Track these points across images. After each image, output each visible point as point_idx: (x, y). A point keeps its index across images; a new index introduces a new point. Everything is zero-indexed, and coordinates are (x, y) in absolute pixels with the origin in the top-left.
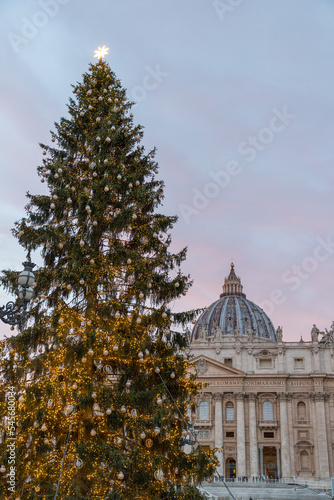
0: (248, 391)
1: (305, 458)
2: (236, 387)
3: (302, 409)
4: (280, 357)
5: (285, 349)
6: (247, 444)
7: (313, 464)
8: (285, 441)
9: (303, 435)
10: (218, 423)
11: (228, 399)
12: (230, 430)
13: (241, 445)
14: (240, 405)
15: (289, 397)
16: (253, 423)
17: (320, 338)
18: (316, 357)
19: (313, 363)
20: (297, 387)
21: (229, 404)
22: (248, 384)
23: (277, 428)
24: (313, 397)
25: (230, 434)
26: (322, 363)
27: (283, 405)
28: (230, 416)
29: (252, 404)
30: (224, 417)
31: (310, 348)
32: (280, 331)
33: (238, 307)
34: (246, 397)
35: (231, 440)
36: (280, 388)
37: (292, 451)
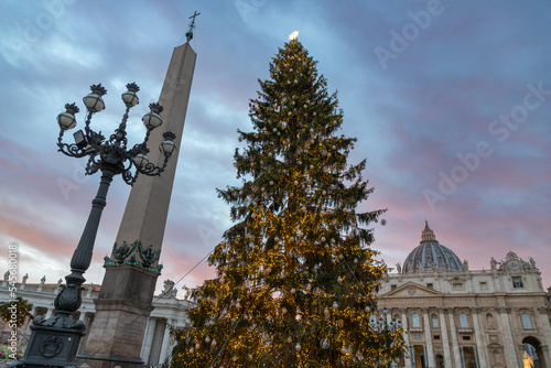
0: (447, 306)
1: (497, 355)
2: (438, 303)
3: (490, 319)
4: (468, 282)
5: (472, 276)
6: (450, 344)
7: (504, 360)
8: (480, 343)
9: (493, 338)
10: (427, 329)
11: (432, 312)
12: (437, 334)
13: (446, 345)
14: (442, 316)
15: (479, 310)
16: (453, 329)
17: (498, 267)
18: (497, 281)
19: (494, 285)
20: (483, 303)
21: (434, 316)
22: (446, 301)
23: (473, 333)
24: (498, 310)
25: (437, 337)
26: (502, 285)
27: (475, 316)
28: (435, 325)
29: (451, 316)
30: (431, 325)
31: (491, 275)
32: (466, 263)
33: (433, 249)
34: (446, 311)
35: (438, 341)
36: (472, 304)
37: (486, 350)
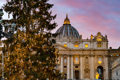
0: (71, 54)
1: (87, 73)
2: (67, 53)
3: (87, 59)
4: (81, 44)
5: (83, 41)
6: (70, 70)
7: (89, 75)
8: (82, 69)
9: (87, 67)
10: (62, 63)
11: (65, 56)
12: (65, 65)
13: (68, 70)
14: (68, 58)
15: (83, 56)
16: (72, 64)
17: (93, 38)
18: (92, 44)
19: (91, 46)
20: (86, 53)
21: (65, 58)
22: (71, 52)
23: (79, 65)
24: (90, 56)
25: (65, 67)
27: (81, 58)
28: (65, 62)
29: (72, 58)
31: (90, 41)
32: (81, 36)
33: (68, 28)
34: (70, 56)
35: (65, 68)
36: (81, 53)
37: (84, 72)
